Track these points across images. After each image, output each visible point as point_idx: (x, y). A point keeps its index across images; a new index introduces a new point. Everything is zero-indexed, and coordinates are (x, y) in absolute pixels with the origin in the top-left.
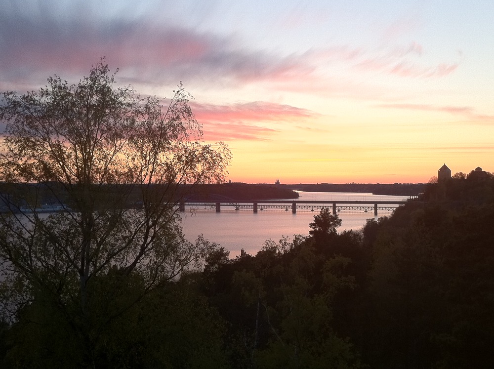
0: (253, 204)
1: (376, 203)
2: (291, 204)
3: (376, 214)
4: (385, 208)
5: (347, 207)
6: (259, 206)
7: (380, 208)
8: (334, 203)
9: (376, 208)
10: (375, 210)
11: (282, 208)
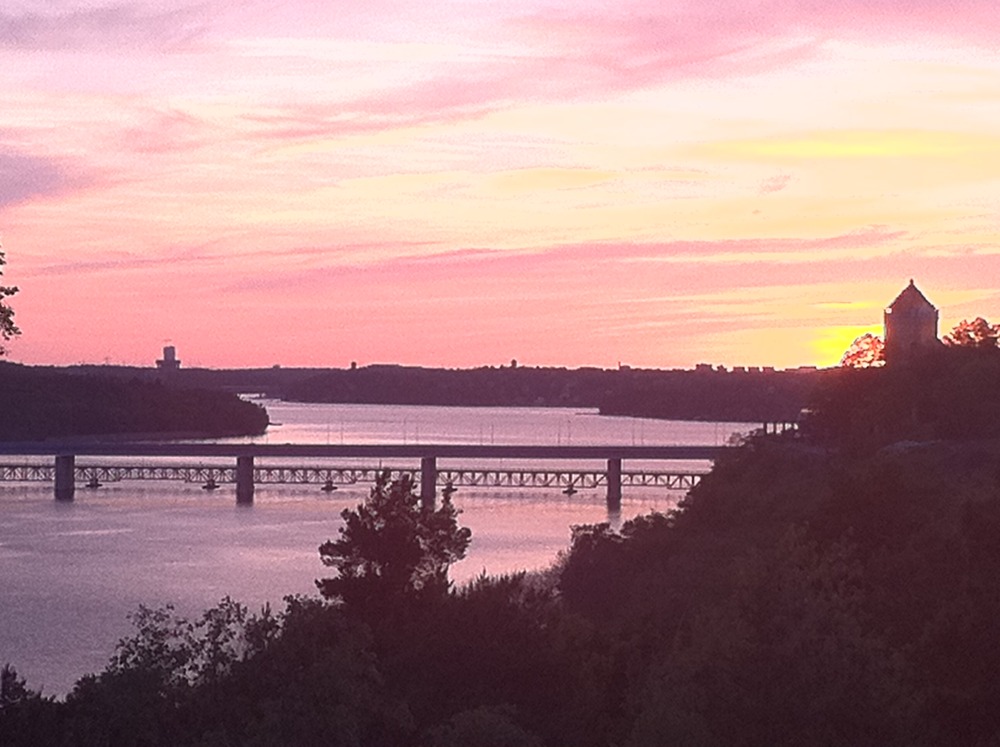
0: (51, 459)
1: (615, 455)
2: (233, 461)
3: (613, 503)
4: (656, 475)
5: (485, 473)
6: (82, 468)
7: (631, 475)
8: (429, 454)
9: (614, 477)
10: (609, 485)
11: (188, 480)
